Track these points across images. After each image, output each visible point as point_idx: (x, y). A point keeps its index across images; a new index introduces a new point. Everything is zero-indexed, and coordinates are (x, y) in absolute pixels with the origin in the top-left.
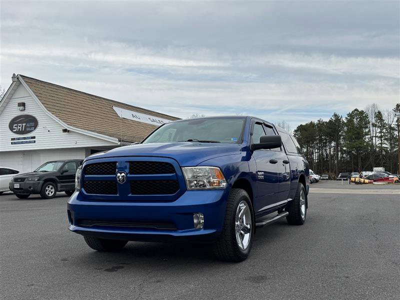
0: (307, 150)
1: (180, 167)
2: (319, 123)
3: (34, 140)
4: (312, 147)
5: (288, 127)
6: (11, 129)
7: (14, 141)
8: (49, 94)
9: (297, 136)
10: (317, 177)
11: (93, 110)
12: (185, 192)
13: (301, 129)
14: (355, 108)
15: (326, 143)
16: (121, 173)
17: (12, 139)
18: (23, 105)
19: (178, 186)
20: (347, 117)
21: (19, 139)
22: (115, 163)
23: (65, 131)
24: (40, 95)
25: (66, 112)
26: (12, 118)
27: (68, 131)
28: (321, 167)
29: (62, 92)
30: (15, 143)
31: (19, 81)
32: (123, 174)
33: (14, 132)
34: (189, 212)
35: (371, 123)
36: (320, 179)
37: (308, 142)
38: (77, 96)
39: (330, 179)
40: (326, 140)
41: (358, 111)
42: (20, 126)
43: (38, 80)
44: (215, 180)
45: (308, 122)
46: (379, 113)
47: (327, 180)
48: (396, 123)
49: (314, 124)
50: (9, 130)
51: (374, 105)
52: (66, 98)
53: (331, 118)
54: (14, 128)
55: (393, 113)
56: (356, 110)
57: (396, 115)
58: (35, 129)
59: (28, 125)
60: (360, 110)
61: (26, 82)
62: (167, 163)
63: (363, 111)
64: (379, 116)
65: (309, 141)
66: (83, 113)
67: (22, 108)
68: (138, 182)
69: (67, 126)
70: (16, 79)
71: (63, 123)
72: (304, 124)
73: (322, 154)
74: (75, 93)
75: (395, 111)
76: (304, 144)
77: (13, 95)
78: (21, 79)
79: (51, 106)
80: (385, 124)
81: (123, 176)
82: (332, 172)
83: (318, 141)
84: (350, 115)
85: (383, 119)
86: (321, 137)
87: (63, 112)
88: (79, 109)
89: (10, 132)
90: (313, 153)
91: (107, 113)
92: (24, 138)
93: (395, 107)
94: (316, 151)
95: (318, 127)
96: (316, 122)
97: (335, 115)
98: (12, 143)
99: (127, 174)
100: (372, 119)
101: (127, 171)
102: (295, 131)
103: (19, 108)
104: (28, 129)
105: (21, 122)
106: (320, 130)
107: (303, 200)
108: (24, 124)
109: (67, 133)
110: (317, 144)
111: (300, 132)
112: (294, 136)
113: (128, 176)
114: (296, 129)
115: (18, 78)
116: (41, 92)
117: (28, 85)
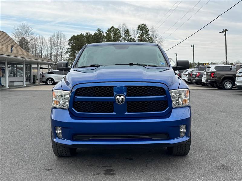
1: (169, 90)
2: (87, 35)
5: (65, 37)
9: (71, 44)
13: (74, 38)
14: (112, 26)
16: (120, 96)
20: (106, 32)
35: (122, 38)
41: (114, 28)
45: (79, 34)
46: (128, 30)
48: (138, 39)
51: (124, 24)
53: (96, 32)
55: (136, 31)
56: (113, 27)
57: (138, 32)
60: (115, 28)
63: (117, 29)
64: (127, 32)
72: (76, 35)
75: (137, 30)
80: (131, 38)
84: (108, 31)
85: (130, 34)
93: (138, 27)
95: (86, 38)
96: (85, 34)
97: (99, 30)
100: (123, 35)
102: (70, 40)
111: (74, 41)
112: (68, 44)
113: (127, 97)
114: (70, 38)
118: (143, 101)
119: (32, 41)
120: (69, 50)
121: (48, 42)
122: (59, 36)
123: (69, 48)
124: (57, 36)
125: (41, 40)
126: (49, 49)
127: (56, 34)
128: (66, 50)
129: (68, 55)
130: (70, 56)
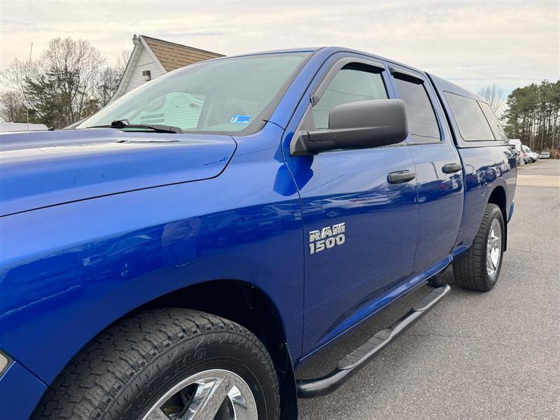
0: (524, 121)
2: (543, 86)
3: (162, 118)
4: (531, 117)
5: (501, 92)
8: (177, 59)
9: (511, 103)
10: (534, 155)
13: (518, 93)
15: (550, 111)
18: (148, 73)
23: (192, 106)
24: (165, 60)
27: (197, 106)
28: (540, 142)
31: (141, 43)
36: (539, 158)
37: (526, 110)
39: (551, 157)
40: (551, 107)
43: (165, 42)
45: (528, 84)
47: (548, 158)
49: (536, 87)
58: (164, 104)
61: (149, 44)
65: (528, 110)
67: (147, 77)
69: (195, 99)
70: (137, 42)
72: (522, 87)
73: (544, 125)
76: (521, 112)
77: (137, 61)
78: (143, 40)
82: (555, 148)
83: (540, 110)
86: (544, 103)
90: (531, 125)
92: (154, 116)
94: (536, 121)
95: (542, 90)
96: (539, 83)
102: (510, 97)
103: (144, 77)
104: (156, 105)
106: (544, 95)
107: (497, 238)
109: (194, 109)
110: (538, 112)
111: (516, 97)
112: (507, 103)
114: (511, 93)
115: (140, 40)
116: (167, 56)
117: (151, 48)
120: (507, 113)
123: (507, 110)
124: (488, 91)
128: (503, 113)
129: (505, 122)
130: (508, 123)
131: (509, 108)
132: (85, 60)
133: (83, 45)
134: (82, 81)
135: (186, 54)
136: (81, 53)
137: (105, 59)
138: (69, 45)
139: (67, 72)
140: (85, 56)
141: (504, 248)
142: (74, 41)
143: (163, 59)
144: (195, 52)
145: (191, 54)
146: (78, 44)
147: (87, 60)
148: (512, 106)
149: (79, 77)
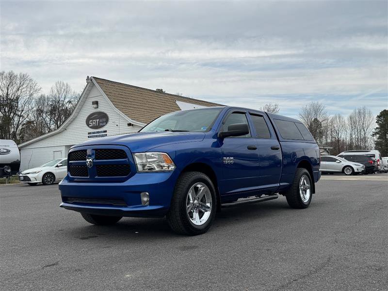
1: (132, 153)
3: (106, 133)
6: (88, 125)
7: (90, 135)
8: (118, 93)
11: (157, 105)
12: (135, 174)
13: (384, 114)
17: (89, 133)
18: (96, 103)
19: (130, 169)
21: (94, 133)
22: (86, 151)
23: (130, 125)
24: (110, 94)
25: (131, 108)
26: (88, 115)
27: (133, 125)
29: (130, 90)
30: (91, 137)
31: (92, 82)
32: (90, 160)
33: (90, 127)
34: (137, 191)
38: (144, 93)
42: (94, 122)
43: (109, 81)
44: (165, 164)
50: (86, 125)
52: (133, 95)
54: (90, 123)
58: (106, 124)
59: (101, 121)
61: (98, 83)
62: (122, 150)
66: (147, 108)
67: (95, 106)
68: (106, 166)
69: (131, 120)
70: (90, 81)
71: (128, 118)
74: (141, 90)
77: (88, 95)
78: (94, 80)
79: (118, 104)
81: (90, 162)
87: (129, 108)
88: (144, 105)
89: (87, 127)
91: (170, 107)
92: (98, 132)
98: (89, 137)
99: (93, 160)
101: (94, 157)
103: (93, 106)
104: (101, 124)
105: (95, 118)
108: (98, 120)
109: (131, 127)
111: (384, 117)
112: (377, 122)
113: (94, 161)
114: (379, 114)
115: (91, 80)
116: (111, 91)
117: (100, 86)
118: (112, 164)
119: (325, 122)
120: (377, 130)
121: (347, 122)
122: (361, 113)
123: (377, 128)
124: (359, 112)
125: (338, 120)
126: (349, 132)
127: (357, 111)
128: (374, 130)
129: (375, 138)
130: (378, 139)
131: (378, 126)
132: (24, 88)
133: (23, 78)
134: (20, 106)
135: (124, 89)
136: (20, 84)
137: (41, 88)
138: (11, 77)
139: (7, 99)
140: (24, 86)
141: (313, 191)
142: (15, 74)
143: (108, 94)
144: (130, 88)
145: (127, 89)
146: (19, 77)
147: (25, 89)
148: (380, 124)
149: (18, 103)
